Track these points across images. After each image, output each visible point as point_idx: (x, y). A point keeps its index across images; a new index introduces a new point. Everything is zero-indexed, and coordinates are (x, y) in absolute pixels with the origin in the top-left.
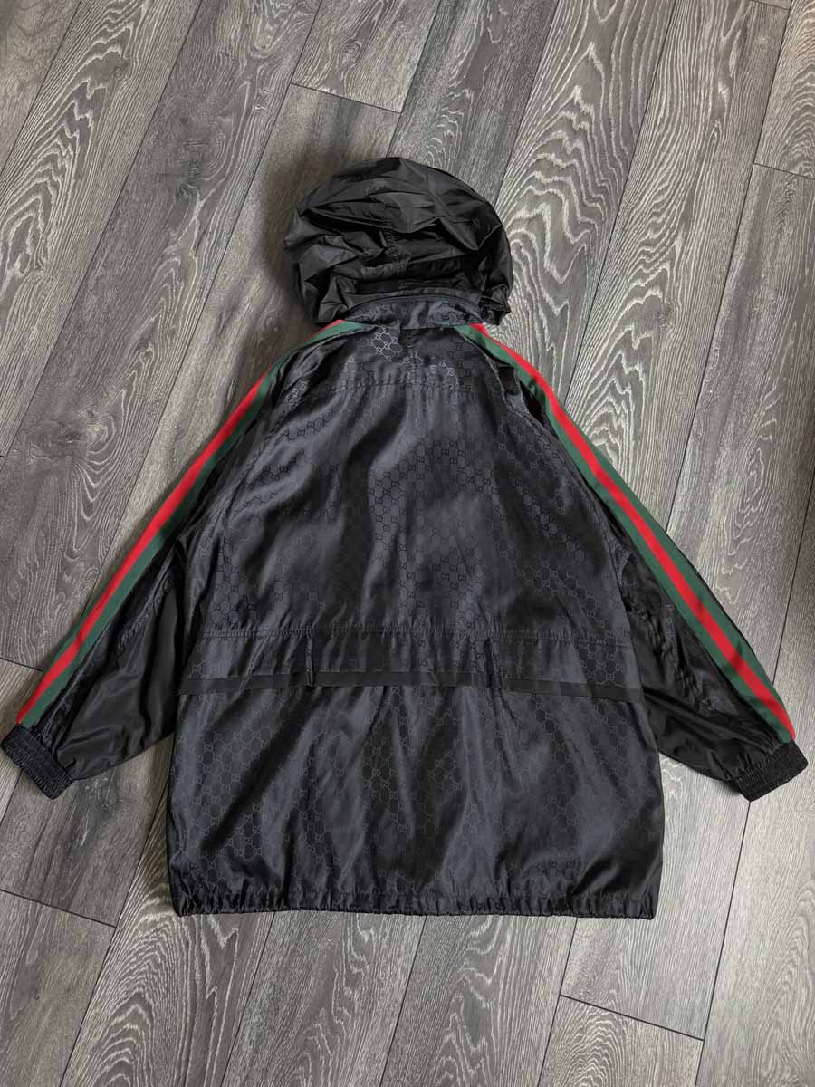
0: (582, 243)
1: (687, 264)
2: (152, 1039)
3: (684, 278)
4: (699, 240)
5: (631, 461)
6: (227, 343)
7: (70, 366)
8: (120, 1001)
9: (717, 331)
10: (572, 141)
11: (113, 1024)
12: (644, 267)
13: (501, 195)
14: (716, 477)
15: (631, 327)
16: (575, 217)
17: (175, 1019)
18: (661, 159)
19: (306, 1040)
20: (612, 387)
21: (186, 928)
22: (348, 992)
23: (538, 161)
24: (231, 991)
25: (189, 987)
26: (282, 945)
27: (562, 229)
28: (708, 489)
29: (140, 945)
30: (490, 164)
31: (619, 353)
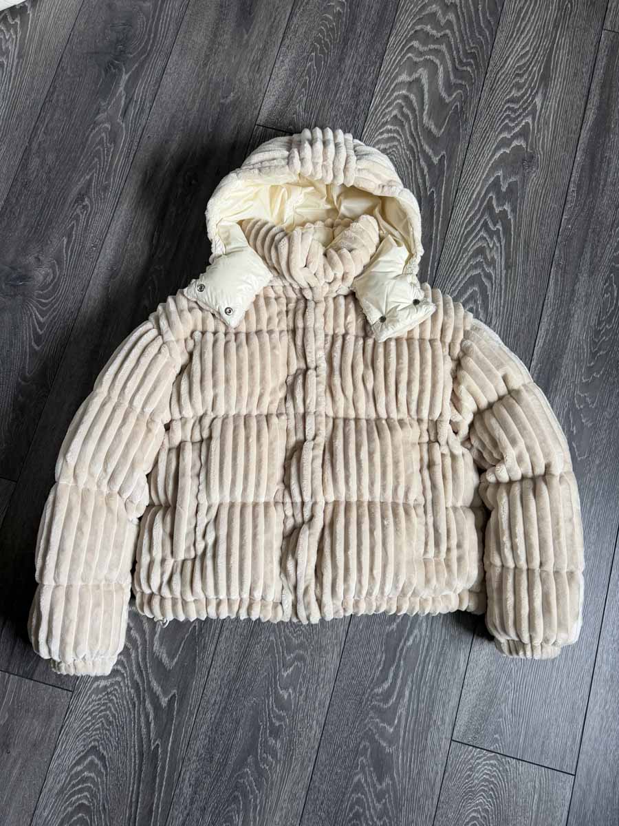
1: (546, 117)
2: (106, 783)
3: (544, 131)
4: (556, 97)
5: (503, 287)
7: (19, 219)
8: (79, 753)
9: (573, 174)
10: (444, 14)
11: (73, 772)
12: (510, 121)
13: (384, 62)
14: (575, 299)
15: (500, 173)
16: (450, 80)
17: (126, 767)
18: (522, 28)
19: (238, 782)
20: (486, 224)
21: (132, 691)
22: (272, 741)
23: (416, 31)
24: (173, 742)
25: (136, 741)
26: (214, 705)
27: (438, 90)
28: (569, 310)
29: (94, 706)
30: (375, 35)
31: (490, 195)
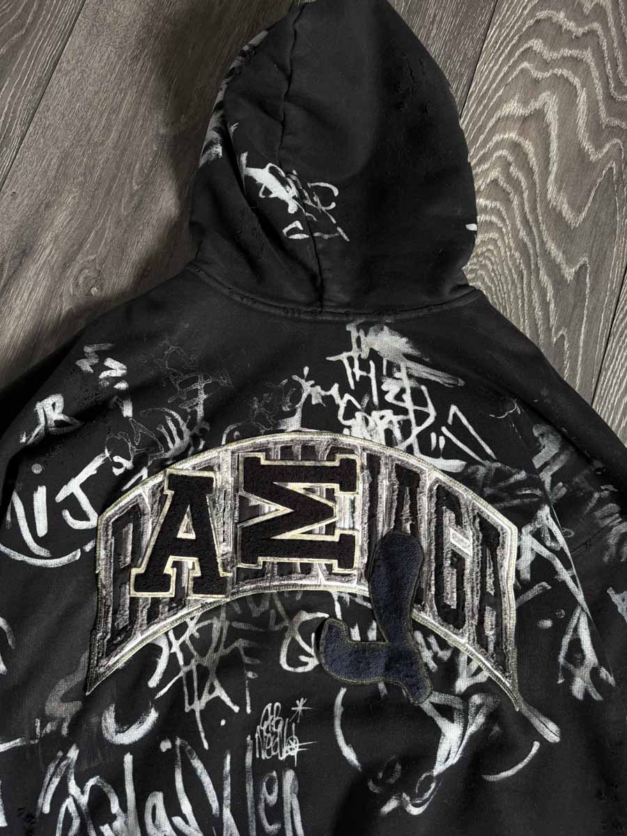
0: (609, 162)
6: (10, 313)
